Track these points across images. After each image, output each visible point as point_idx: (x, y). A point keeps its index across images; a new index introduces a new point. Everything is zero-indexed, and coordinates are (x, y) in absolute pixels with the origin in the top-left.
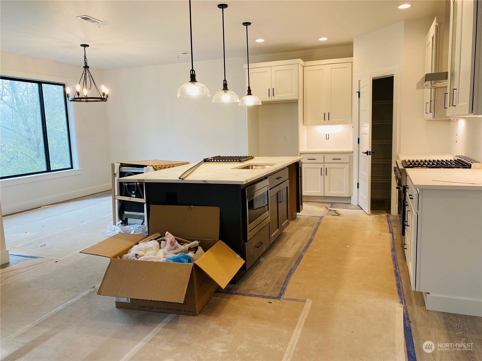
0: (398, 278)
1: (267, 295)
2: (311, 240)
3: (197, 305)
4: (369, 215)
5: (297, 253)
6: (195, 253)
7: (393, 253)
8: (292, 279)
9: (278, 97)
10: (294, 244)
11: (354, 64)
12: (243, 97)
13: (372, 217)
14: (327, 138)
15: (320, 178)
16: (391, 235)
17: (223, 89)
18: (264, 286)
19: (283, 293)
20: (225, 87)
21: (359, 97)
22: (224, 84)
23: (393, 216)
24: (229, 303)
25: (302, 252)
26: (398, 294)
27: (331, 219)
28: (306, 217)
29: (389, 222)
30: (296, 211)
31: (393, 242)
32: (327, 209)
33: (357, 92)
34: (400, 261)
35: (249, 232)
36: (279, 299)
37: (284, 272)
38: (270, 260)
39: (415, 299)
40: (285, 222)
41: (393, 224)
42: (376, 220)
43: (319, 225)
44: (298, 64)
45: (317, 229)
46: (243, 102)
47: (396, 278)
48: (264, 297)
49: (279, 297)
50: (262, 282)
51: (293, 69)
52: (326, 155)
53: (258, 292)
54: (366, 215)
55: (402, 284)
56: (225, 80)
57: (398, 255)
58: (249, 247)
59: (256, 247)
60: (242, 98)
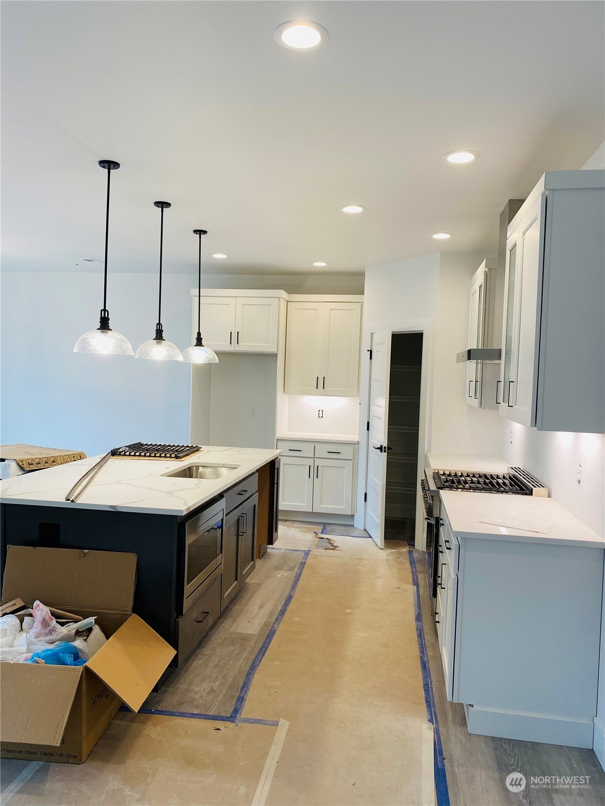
0: (425, 674)
1: (211, 713)
2: (290, 598)
3: (84, 743)
4: (382, 549)
5: (266, 625)
6: (85, 640)
7: (417, 623)
8: (256, 678)
9: (245, 346)
10: (261, 607)
11: (365, 305)
12: (189, 349)
13: (386, 553)
14: (321, 416)
15: (308, 482)
16: (415, 588)
17: (154, 337)
18: (208, 694)
19: (239, 708)
20: (159, 336)
21: (371, 358)
22: (157, 330)
23: (418, 551)
24: (144, 732)
25: (274, 623)
26: (425, 705)
27: (321, 556)
28: (283, 551)
29: (412, 563)
30: (267, 543)
31: (419, 602)
32: (317, 536)
33: (368, 351)
34: (428, 637)
35: (187, 598)
36: (233, 722)
37: (243, 664)
38: (219, 641)
39: (451, 714)
40: (249, 567)
41: (419, 567)
42: (393, 558)
43: (303, 568)
44: (279, 298)
45: (300, 575)
46: (186, 356)
47: (423, 673)
48: (207, 717)
49: (233, 717)
50: (204, 685)
51: (271, 305)
52: (317, 446)
53: (197, 707)
54: (376, 550)
55: (431, 685)
56: (159, 324)
57: (426, 626)
58: (186, 624)
59: (196, 621)
60: (187, 349)
